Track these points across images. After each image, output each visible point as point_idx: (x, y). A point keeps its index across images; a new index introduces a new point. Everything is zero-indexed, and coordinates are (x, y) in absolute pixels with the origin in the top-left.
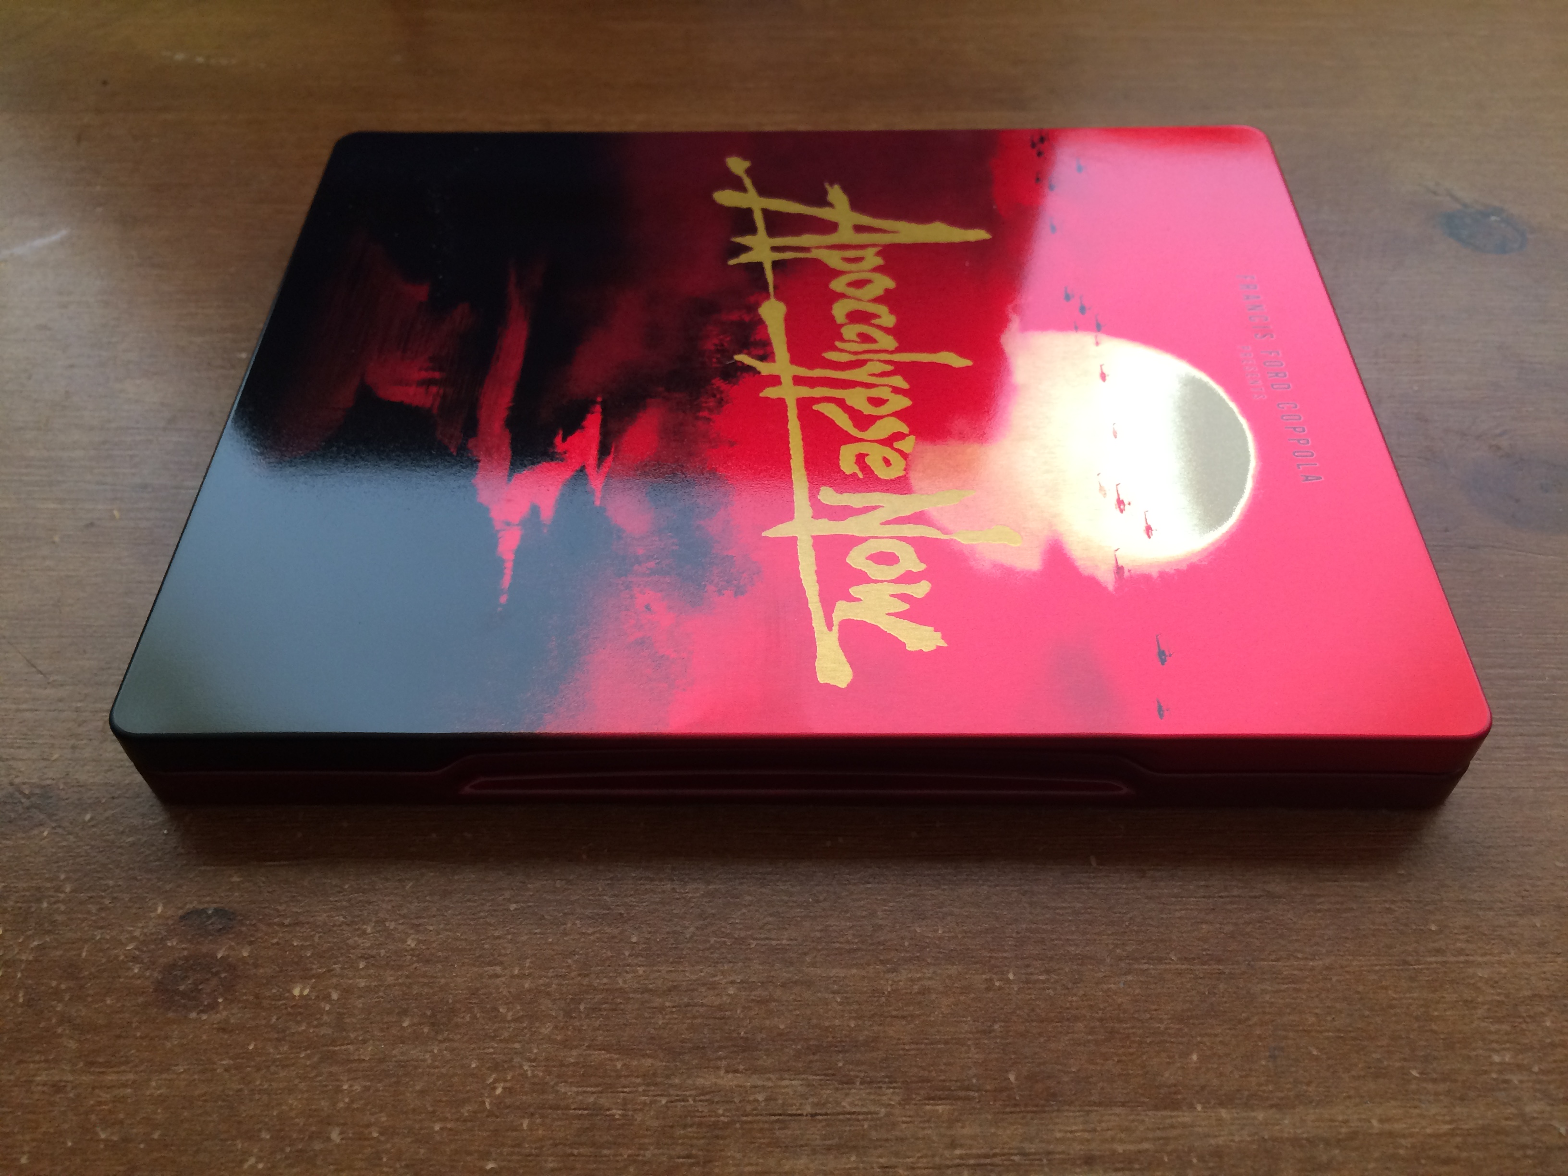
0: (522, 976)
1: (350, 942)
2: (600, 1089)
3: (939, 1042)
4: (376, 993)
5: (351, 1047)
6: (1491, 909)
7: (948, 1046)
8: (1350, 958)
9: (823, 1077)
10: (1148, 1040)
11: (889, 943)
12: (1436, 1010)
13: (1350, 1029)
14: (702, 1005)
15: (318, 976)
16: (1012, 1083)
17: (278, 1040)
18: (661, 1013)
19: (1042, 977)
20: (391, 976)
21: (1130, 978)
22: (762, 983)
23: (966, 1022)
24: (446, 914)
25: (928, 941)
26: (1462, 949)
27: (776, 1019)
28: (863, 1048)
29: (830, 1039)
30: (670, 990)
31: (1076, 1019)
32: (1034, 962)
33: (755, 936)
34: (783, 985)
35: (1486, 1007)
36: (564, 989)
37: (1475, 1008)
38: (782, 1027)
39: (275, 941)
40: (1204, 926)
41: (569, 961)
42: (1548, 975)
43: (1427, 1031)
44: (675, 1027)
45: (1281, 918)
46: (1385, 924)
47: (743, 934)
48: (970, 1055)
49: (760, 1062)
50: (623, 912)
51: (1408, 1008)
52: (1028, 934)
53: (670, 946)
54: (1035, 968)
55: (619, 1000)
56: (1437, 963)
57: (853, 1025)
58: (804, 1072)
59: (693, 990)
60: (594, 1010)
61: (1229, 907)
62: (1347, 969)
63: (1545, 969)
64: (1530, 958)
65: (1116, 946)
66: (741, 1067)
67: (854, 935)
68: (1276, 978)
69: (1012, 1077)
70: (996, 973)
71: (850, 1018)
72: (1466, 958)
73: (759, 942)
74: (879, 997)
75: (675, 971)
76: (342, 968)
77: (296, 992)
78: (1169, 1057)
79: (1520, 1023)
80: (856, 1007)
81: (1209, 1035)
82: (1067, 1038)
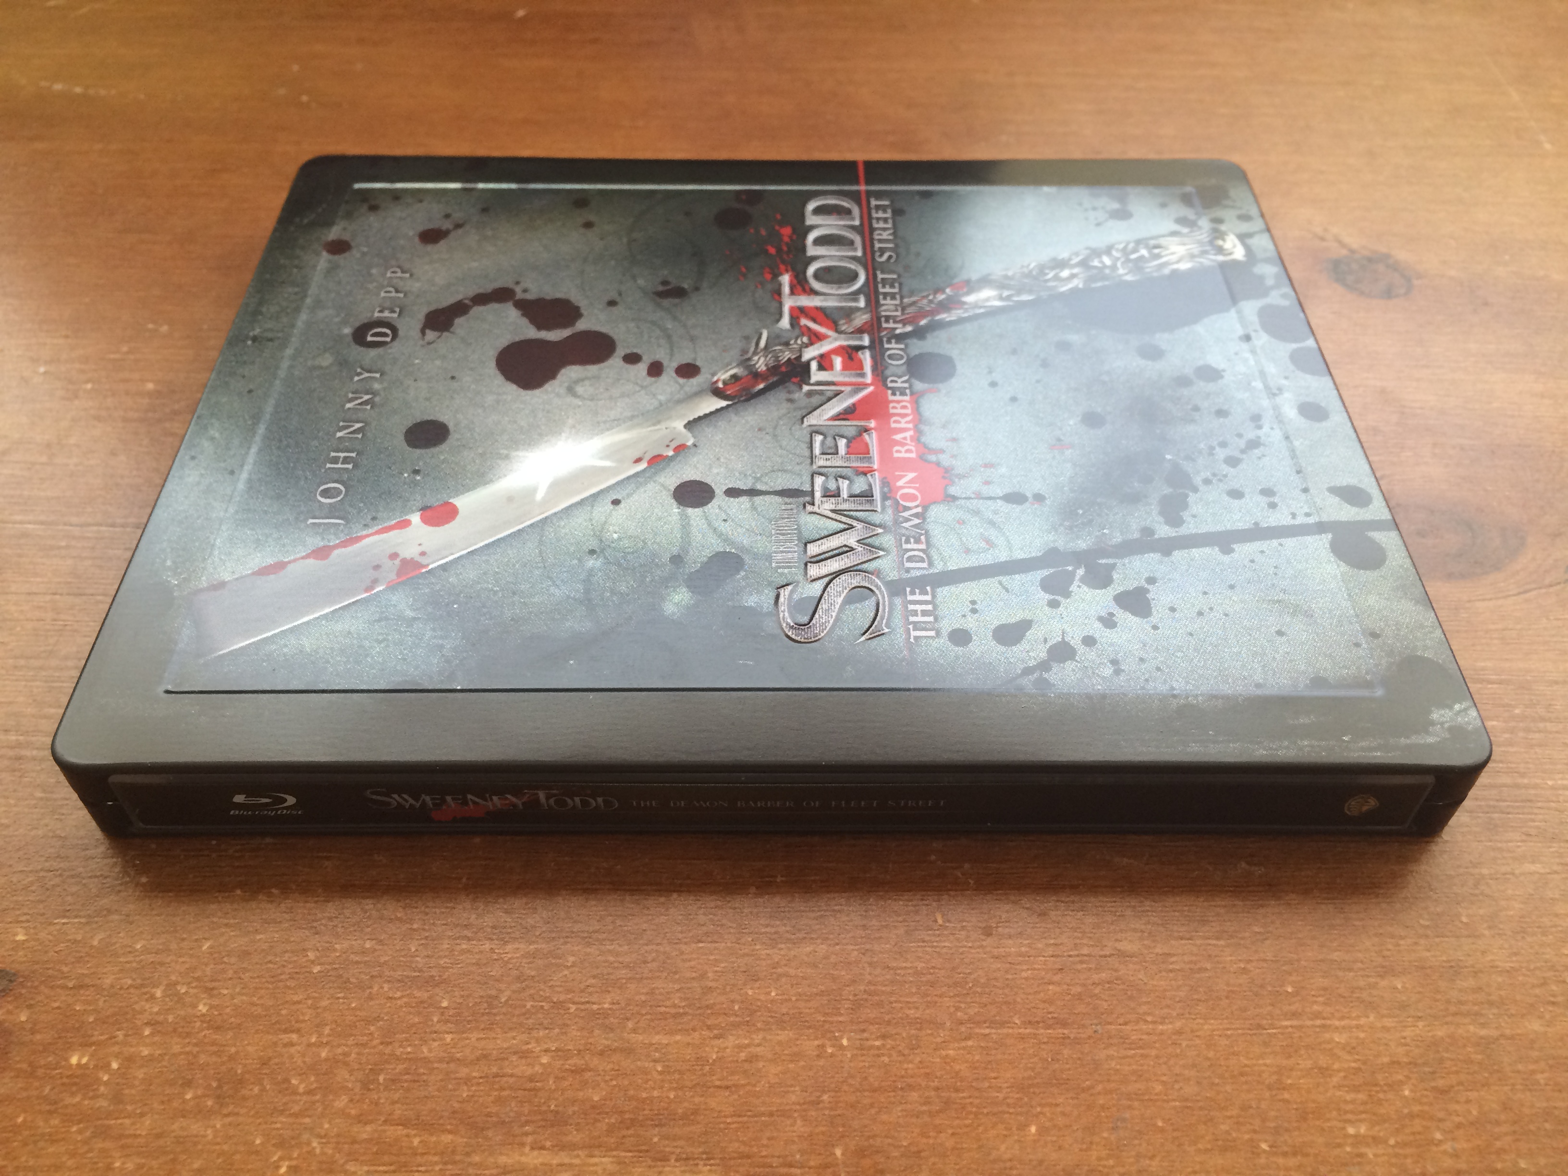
0: (320, 1045)
1: (137, 1007)
2: (392, 1168)
3: (763, 1114)
4: (160, 1062)
5: (127, 1121)
6: (1350, 970)
7: (773, 1119)
8: (1201, 1021)
9: (636, 1154)
10: (985, 1111)
11: (718, 1007)
12: (1289, 1077)
13: (1198, 1098)
14: (512, 1076)
15: (98, 1044)
16: (837, 1159)
17: (50, 1112)
18: (466, 1084)
19: (877, 1043)
20: (177, 1044)
21: (970, 1043)
22: (579, 1051)
23: (794, 1092)
24: (243, 976)
25: (759, 1004)
26: (1320, 1013)
27: (590, 1091)
28: (681, 1122)
29: (646, 1112)
30: (478, 1059)
31: (911, 1088)
32: (871, 1027)
33: (576, 999)
34: (602, 1053)
35: (1342, 1074)
36: (364, 1060)
37: (1331, 1076)
38: (596, 1098)
39: (56, 1005)
40: (1051, 987)
41: (372, 1028)
42: (1408, 1040)
43: (1280, 1101)
44: (481, 1100)
45: (1132, 978)
46: (1240, 985)
47: (562, 997)
48: (795, 1128)
49: (569, 1138)
50: (435, 974)
51: (1260, 1076)
52: (865, 996)
53: (482, 1011)
54: (871, 1034)
55: (422, 1071)
56: (1291, 1026)
57: (672, 1096)
58: (616, 1149)
59: (503, 1059)
60: (393, 1081)
61: (1079, 967)
62: (1198, 1034)
63: (1404, 1034)
64: (1388, 1022)
65: (958, 1009)
66: (548, 1144)
67: (681, 998)
68: (1124, 1043)
69: (838, 1152)
70: (829, 1039)
71: (670, 1089)
72: (1323, 1022)
73: (579, 1006)
74: (703, 1065)
75: (485, 1039)
76: (126, 1035)
77: (74, 1060)
78: (1006, 1129)
79: (1377, 1092)
80: (677, 1076)
81: (1050, 1105)
82: (899, 1109)
